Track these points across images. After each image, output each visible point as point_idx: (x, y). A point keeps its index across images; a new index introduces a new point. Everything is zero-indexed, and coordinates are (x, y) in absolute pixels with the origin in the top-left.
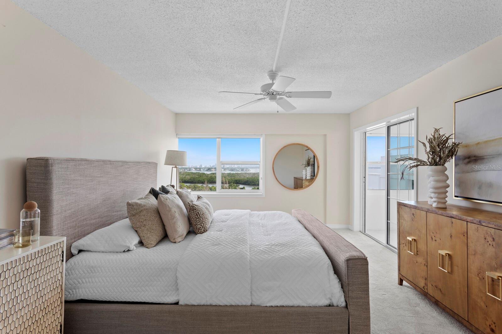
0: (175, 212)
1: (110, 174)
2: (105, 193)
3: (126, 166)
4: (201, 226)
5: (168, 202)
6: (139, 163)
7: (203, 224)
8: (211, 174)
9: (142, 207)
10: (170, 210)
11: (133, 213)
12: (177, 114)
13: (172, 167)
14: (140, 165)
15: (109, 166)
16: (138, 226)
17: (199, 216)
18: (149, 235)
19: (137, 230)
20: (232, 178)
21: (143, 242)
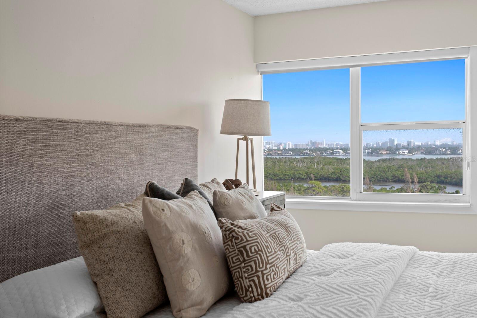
0: (183, 243)
1: (63, 152)
2: (51, 193)
3: (109, 133)
4: (252, 283)
5: (165, 215)
6: (145, 126)
7: (258, 277)
8: (379, 161)
9: (107, 226)
10: (169, 238)
11: (85, 239)
12: (256, 18)
13: (239, 139)
14: (146, 133)
15: (59, 131)
16: (97, 272)
17: (248, 256)
18: (118, 295)
19: (95, 280)
20: (429, 170)
21: (107, 309)
